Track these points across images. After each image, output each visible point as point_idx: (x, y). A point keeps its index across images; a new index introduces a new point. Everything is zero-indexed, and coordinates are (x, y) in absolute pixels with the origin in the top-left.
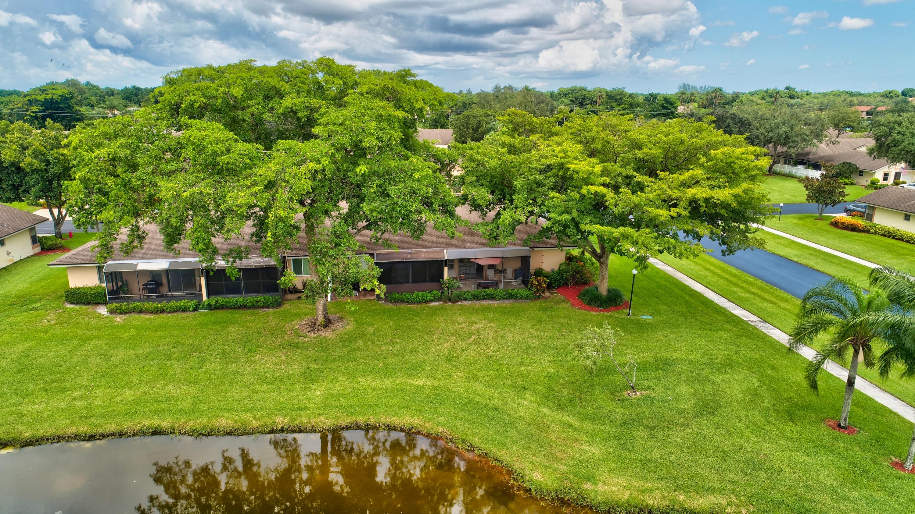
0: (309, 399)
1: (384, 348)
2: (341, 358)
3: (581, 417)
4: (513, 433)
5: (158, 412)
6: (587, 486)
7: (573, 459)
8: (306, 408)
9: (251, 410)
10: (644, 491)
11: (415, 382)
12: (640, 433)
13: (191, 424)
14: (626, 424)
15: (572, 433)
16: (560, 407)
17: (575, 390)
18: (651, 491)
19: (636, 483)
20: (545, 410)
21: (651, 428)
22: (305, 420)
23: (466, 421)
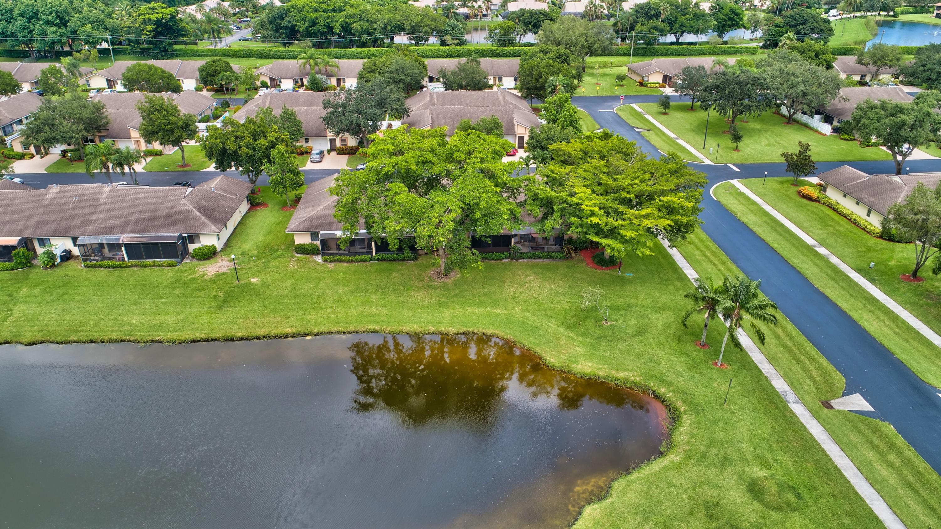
0: (444, 318)
1: (478, 290)
2: (456, 296)
3: (577, 333)
4: (543, 340)
5: (371, 322)
6: (574, 366)
7: (570, 354)
8: (442, 323)
9: (416, 323)
10: (598, 369)
11: (496, 311)
12: (604, 343)
13: (389, 329)
14: (599, 338)
15: (572, 341)
16: (568, 328)
17: (577, 320)
18: (601, 369)
19: (595, 366)
20: (561, 329)
21: (609, 341)
22: (443, 329)
23: (521, 333)
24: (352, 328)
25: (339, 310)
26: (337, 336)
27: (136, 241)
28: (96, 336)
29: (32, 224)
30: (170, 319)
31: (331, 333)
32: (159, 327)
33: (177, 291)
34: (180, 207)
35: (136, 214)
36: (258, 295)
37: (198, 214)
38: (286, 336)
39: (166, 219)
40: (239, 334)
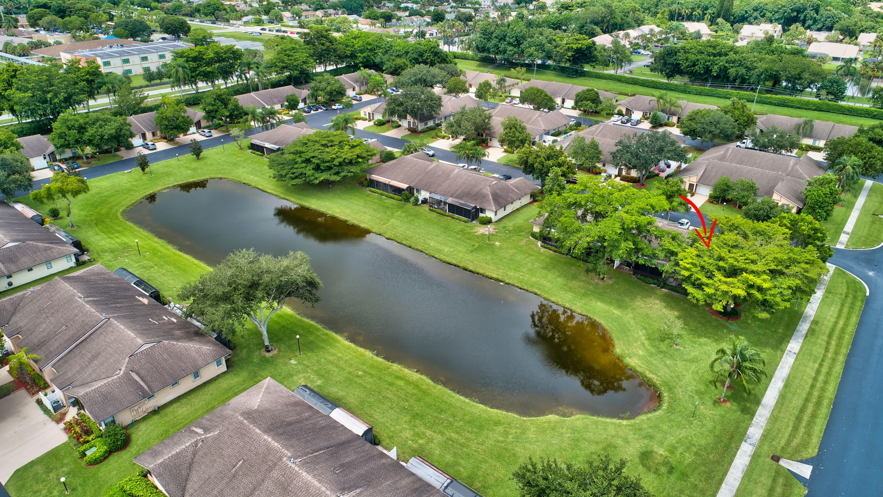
1: (615, 296)
3: (651, 344)
4: (626, 338)
6: (627, 358)
7: (633, 352)
8: (576, 305)
10: (639, 366)
12: (661, 356)
13: (545, 296)
14: (661, 352)
15: (642, 346)
16: (649, 339)
17: (660, 337)
19: (640, 364)
20: (643, 337)
21: (665, 356)
22: (574, 308)
24: (526, 288)
25: (527, 276)
26: (516, 288)
27: (454, 203)
28: (413, 245)
29: (417, 180)
30: (446, 249)
31: (514, 285)
32: (439, 251)
33: (458, 236)
34: (484, 191)
35: (462, 189)
36: (493, 252)
37: (491, 197)
38: (491, 279)
39: (474, 196)
40: (471, 268)
